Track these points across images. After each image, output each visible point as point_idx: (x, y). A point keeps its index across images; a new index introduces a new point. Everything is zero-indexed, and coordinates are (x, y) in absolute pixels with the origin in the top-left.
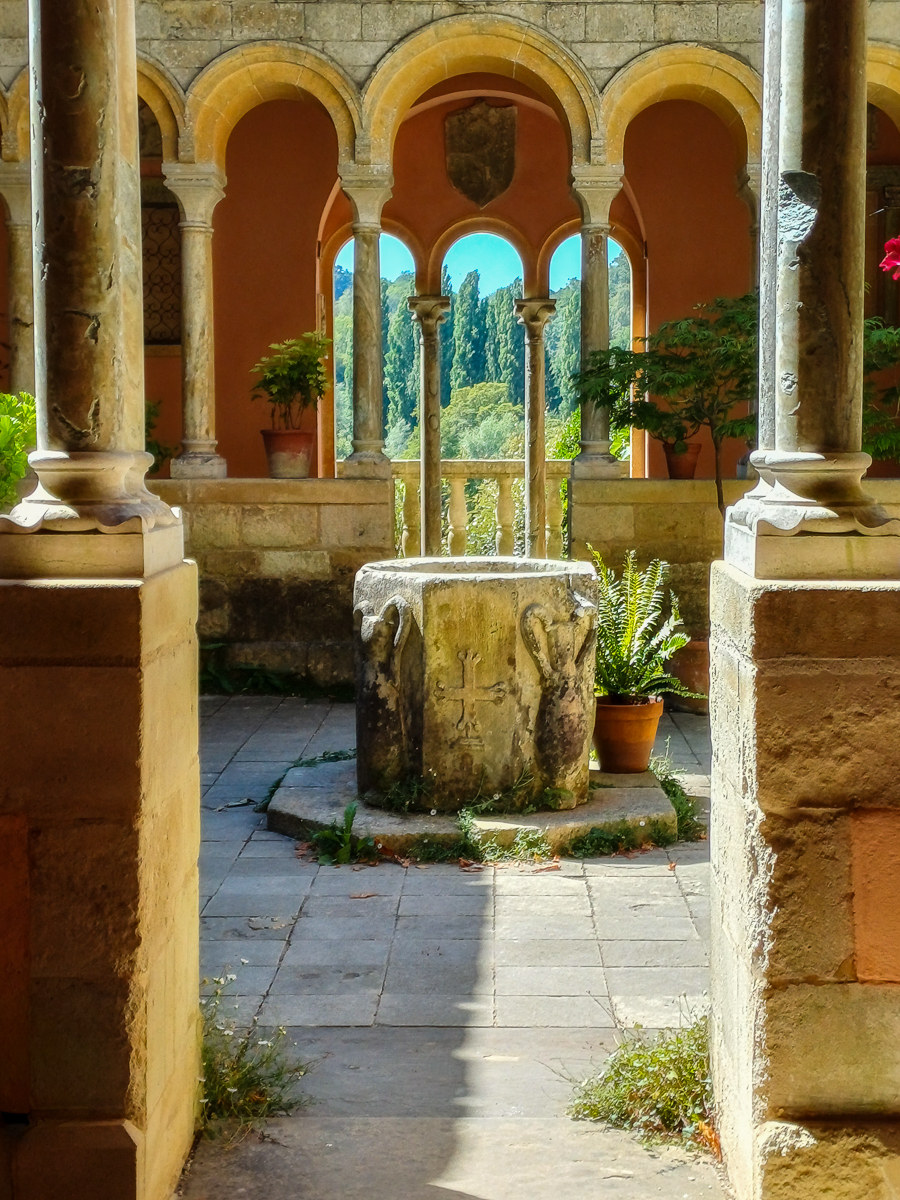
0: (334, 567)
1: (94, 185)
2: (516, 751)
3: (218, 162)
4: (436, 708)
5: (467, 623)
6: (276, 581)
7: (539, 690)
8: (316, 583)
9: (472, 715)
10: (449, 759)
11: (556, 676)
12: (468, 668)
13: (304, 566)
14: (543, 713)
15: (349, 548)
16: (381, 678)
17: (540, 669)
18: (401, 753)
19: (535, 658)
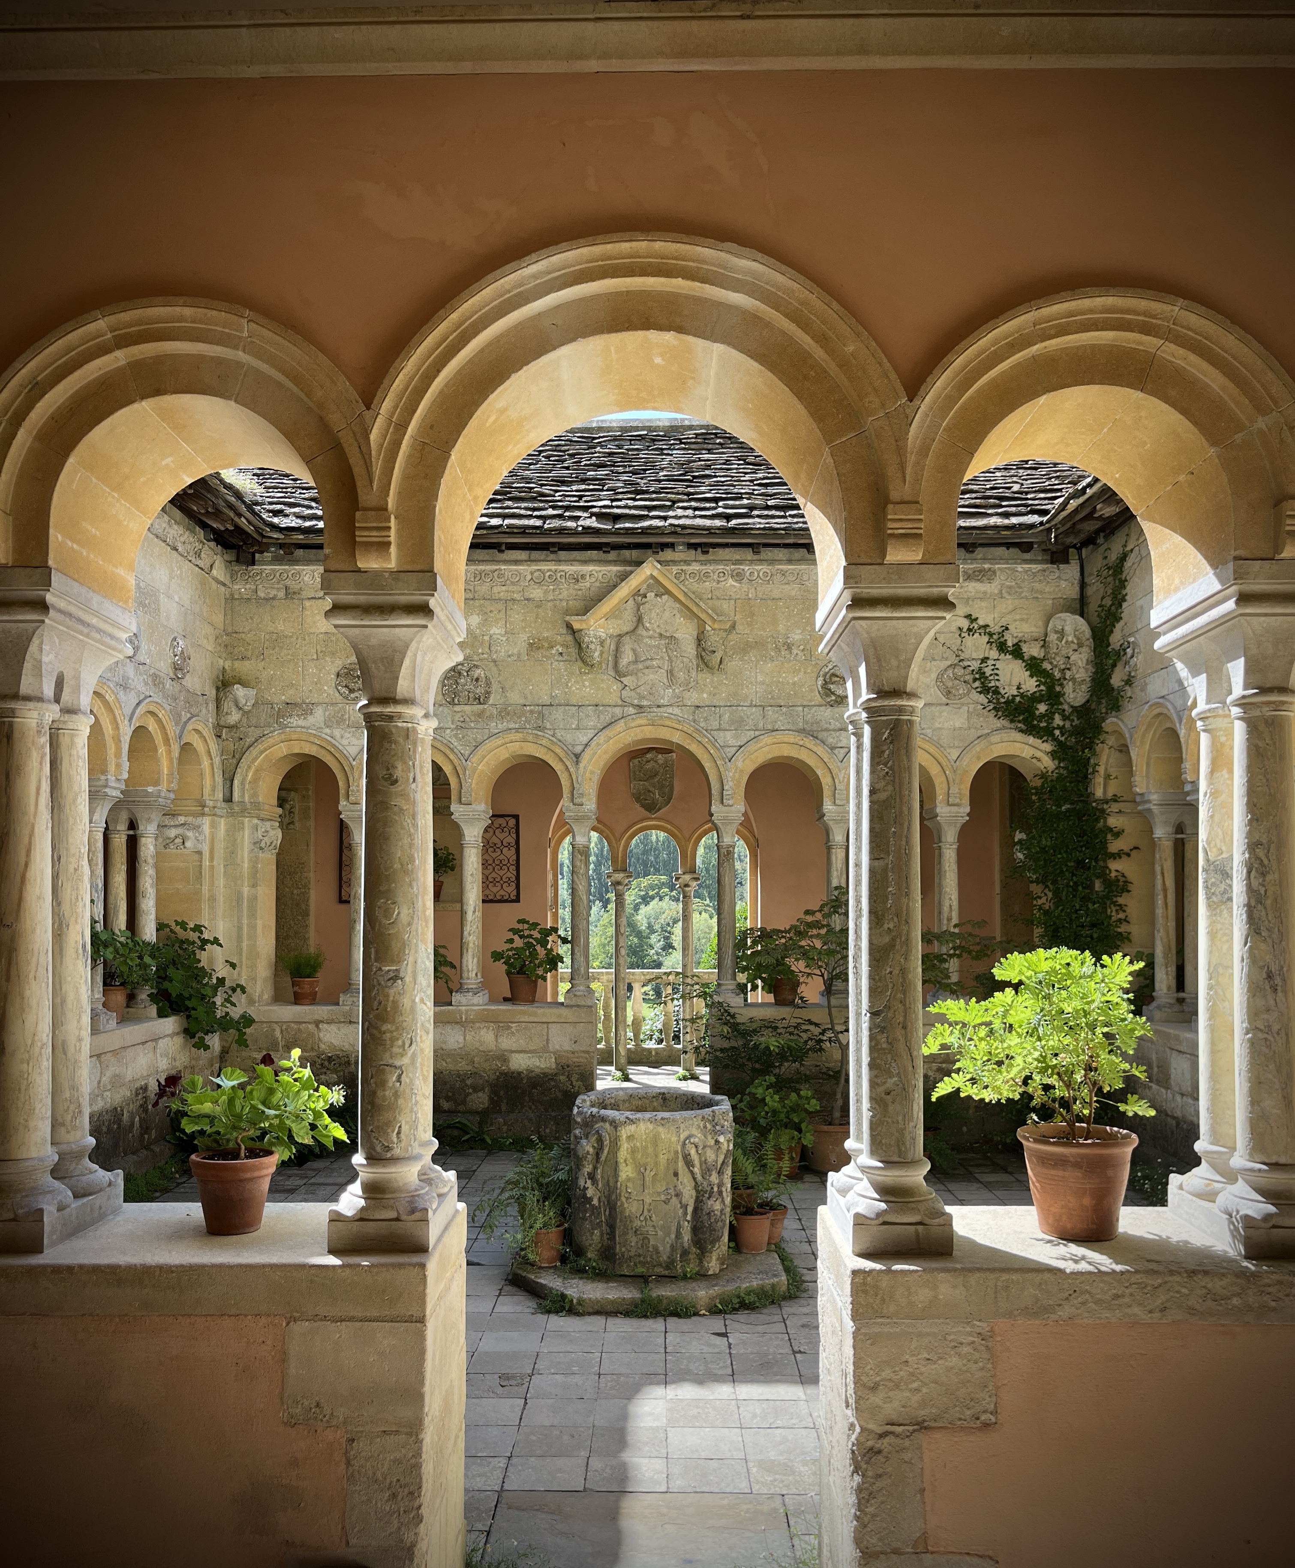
0: (557, 1064)
1: (402, 979)
2: (678, 1235)
3: (486, 803)
4: (626, 1205)
5: (646, 1147)
6: (519, 1073)
7: (694, 1193)
8: (545, 1075)
9: (649, 1211)
10: (633, 1240)
11: (705, 1184)
12: (647, 1179)
13: (538, 1064)
14: (696, 1210)
15: (567, 1051)
16: (589, 1182)
17: (694, 1179)
18: (602, 1234)
19: (692, 1173)
